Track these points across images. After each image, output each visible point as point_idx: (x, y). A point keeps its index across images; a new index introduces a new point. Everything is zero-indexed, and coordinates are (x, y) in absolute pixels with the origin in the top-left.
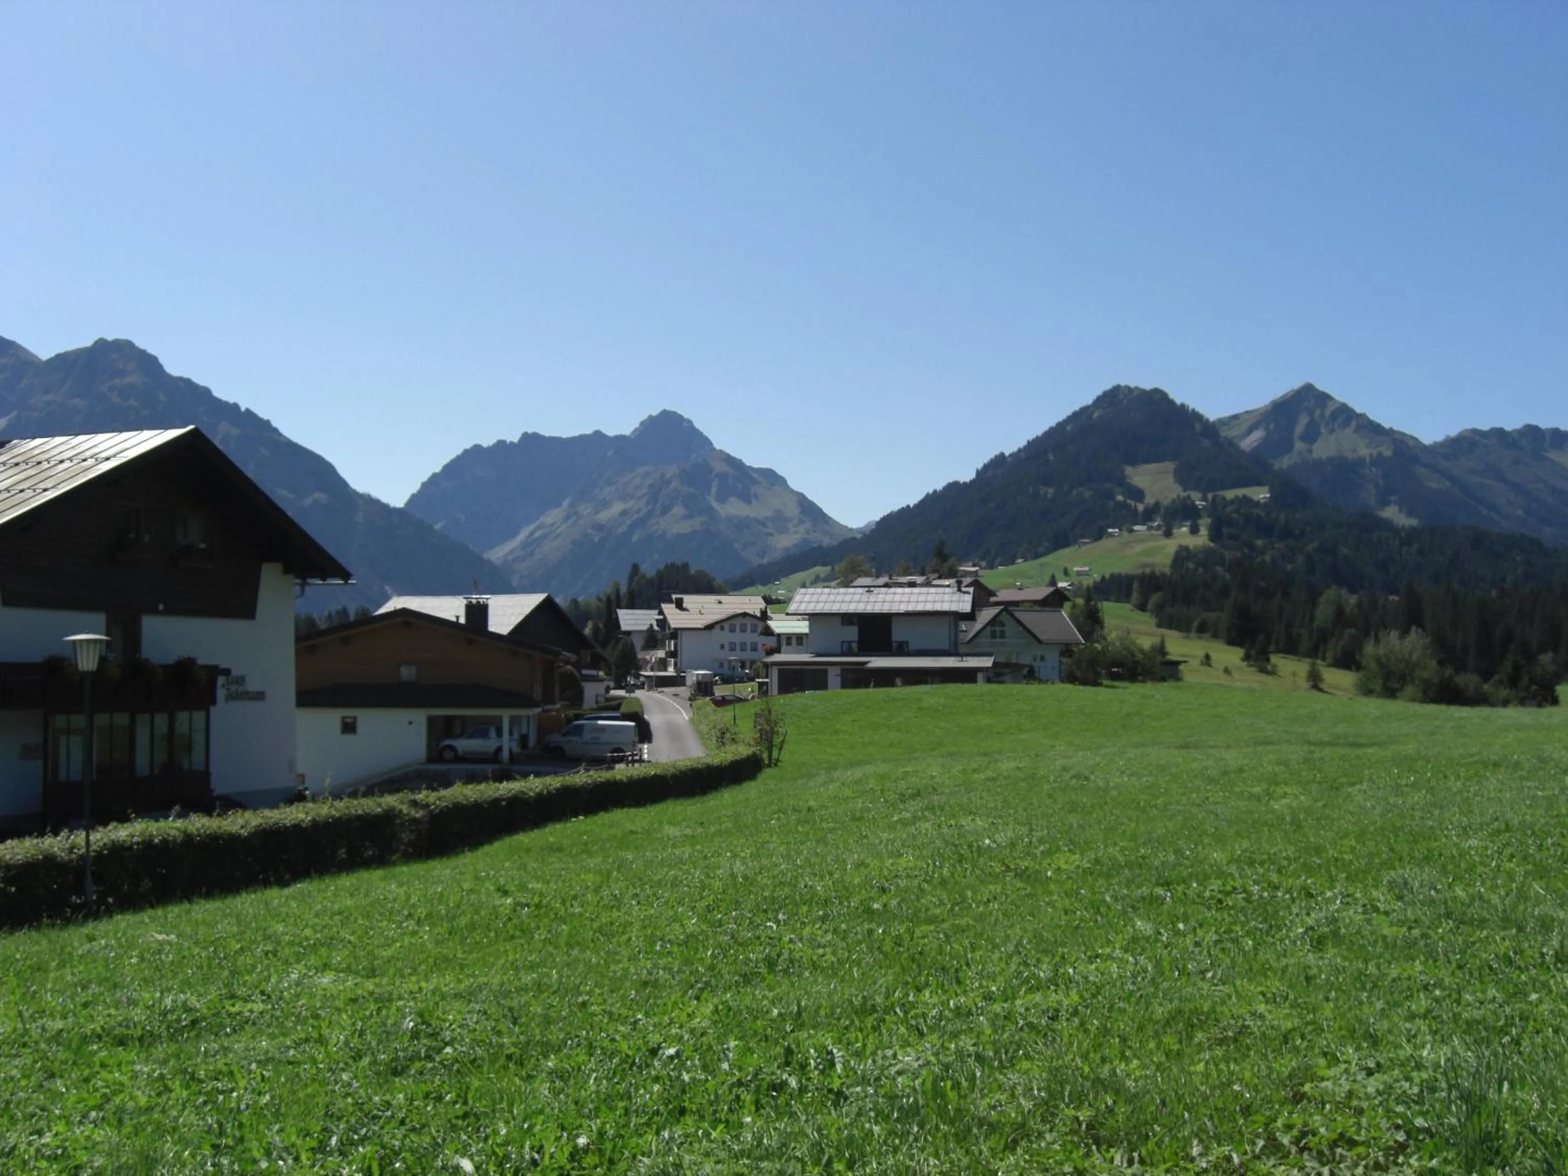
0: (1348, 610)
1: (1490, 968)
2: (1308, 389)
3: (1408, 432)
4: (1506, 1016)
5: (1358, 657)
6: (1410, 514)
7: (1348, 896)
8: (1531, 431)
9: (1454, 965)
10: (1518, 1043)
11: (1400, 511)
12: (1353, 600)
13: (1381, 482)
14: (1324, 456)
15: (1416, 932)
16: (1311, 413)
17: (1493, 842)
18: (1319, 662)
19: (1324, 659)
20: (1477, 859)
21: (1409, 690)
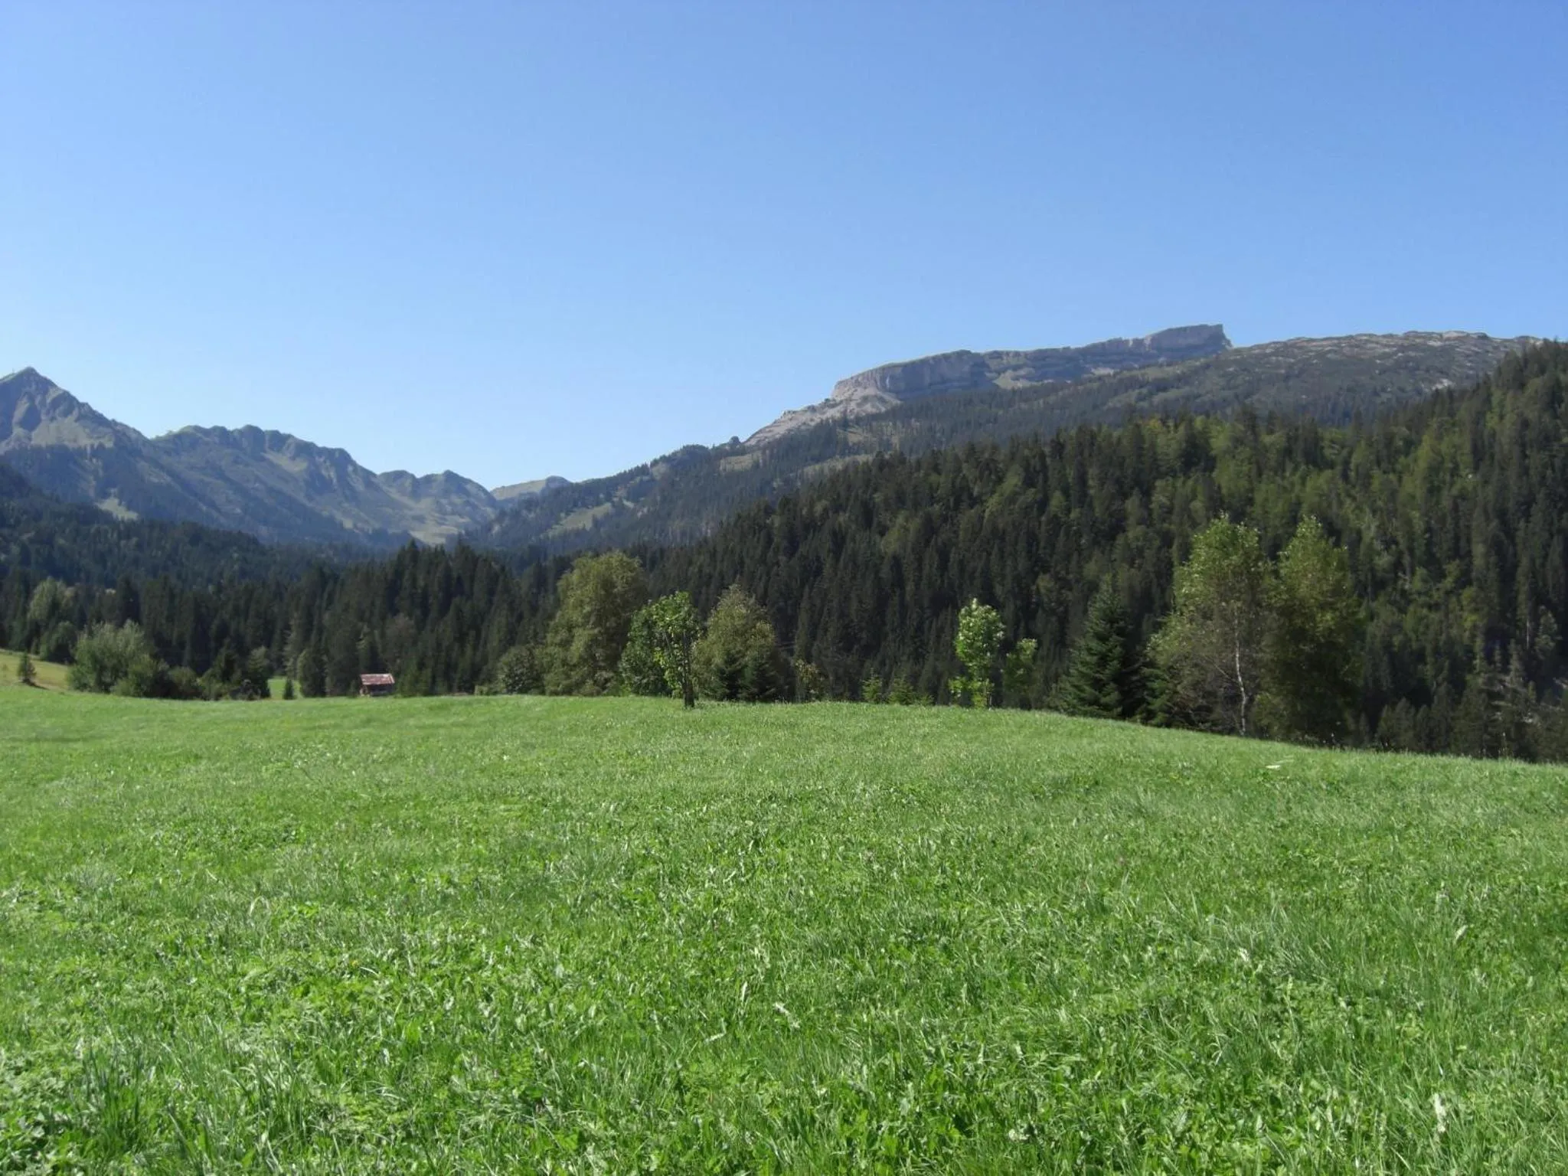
0: (64, 602)
1: (157, 956)
2: (29, 375)
3: (131, 425)
4: (164, 1003)
5: (71, 651)
6: (129, 508)
7: (26, 893)
8: (252, 432)
9: (121, 955)
10: (172, 1029)
11: (120, 504)
12: (69, 592)
13: (101, 473)
14: (43, 444)
15: (88, 926)
16: (32, 399)
17: (179, 833)
18: (32, 656)
19: (37, 653)
20: (161, 849)
21: (122, 684)
